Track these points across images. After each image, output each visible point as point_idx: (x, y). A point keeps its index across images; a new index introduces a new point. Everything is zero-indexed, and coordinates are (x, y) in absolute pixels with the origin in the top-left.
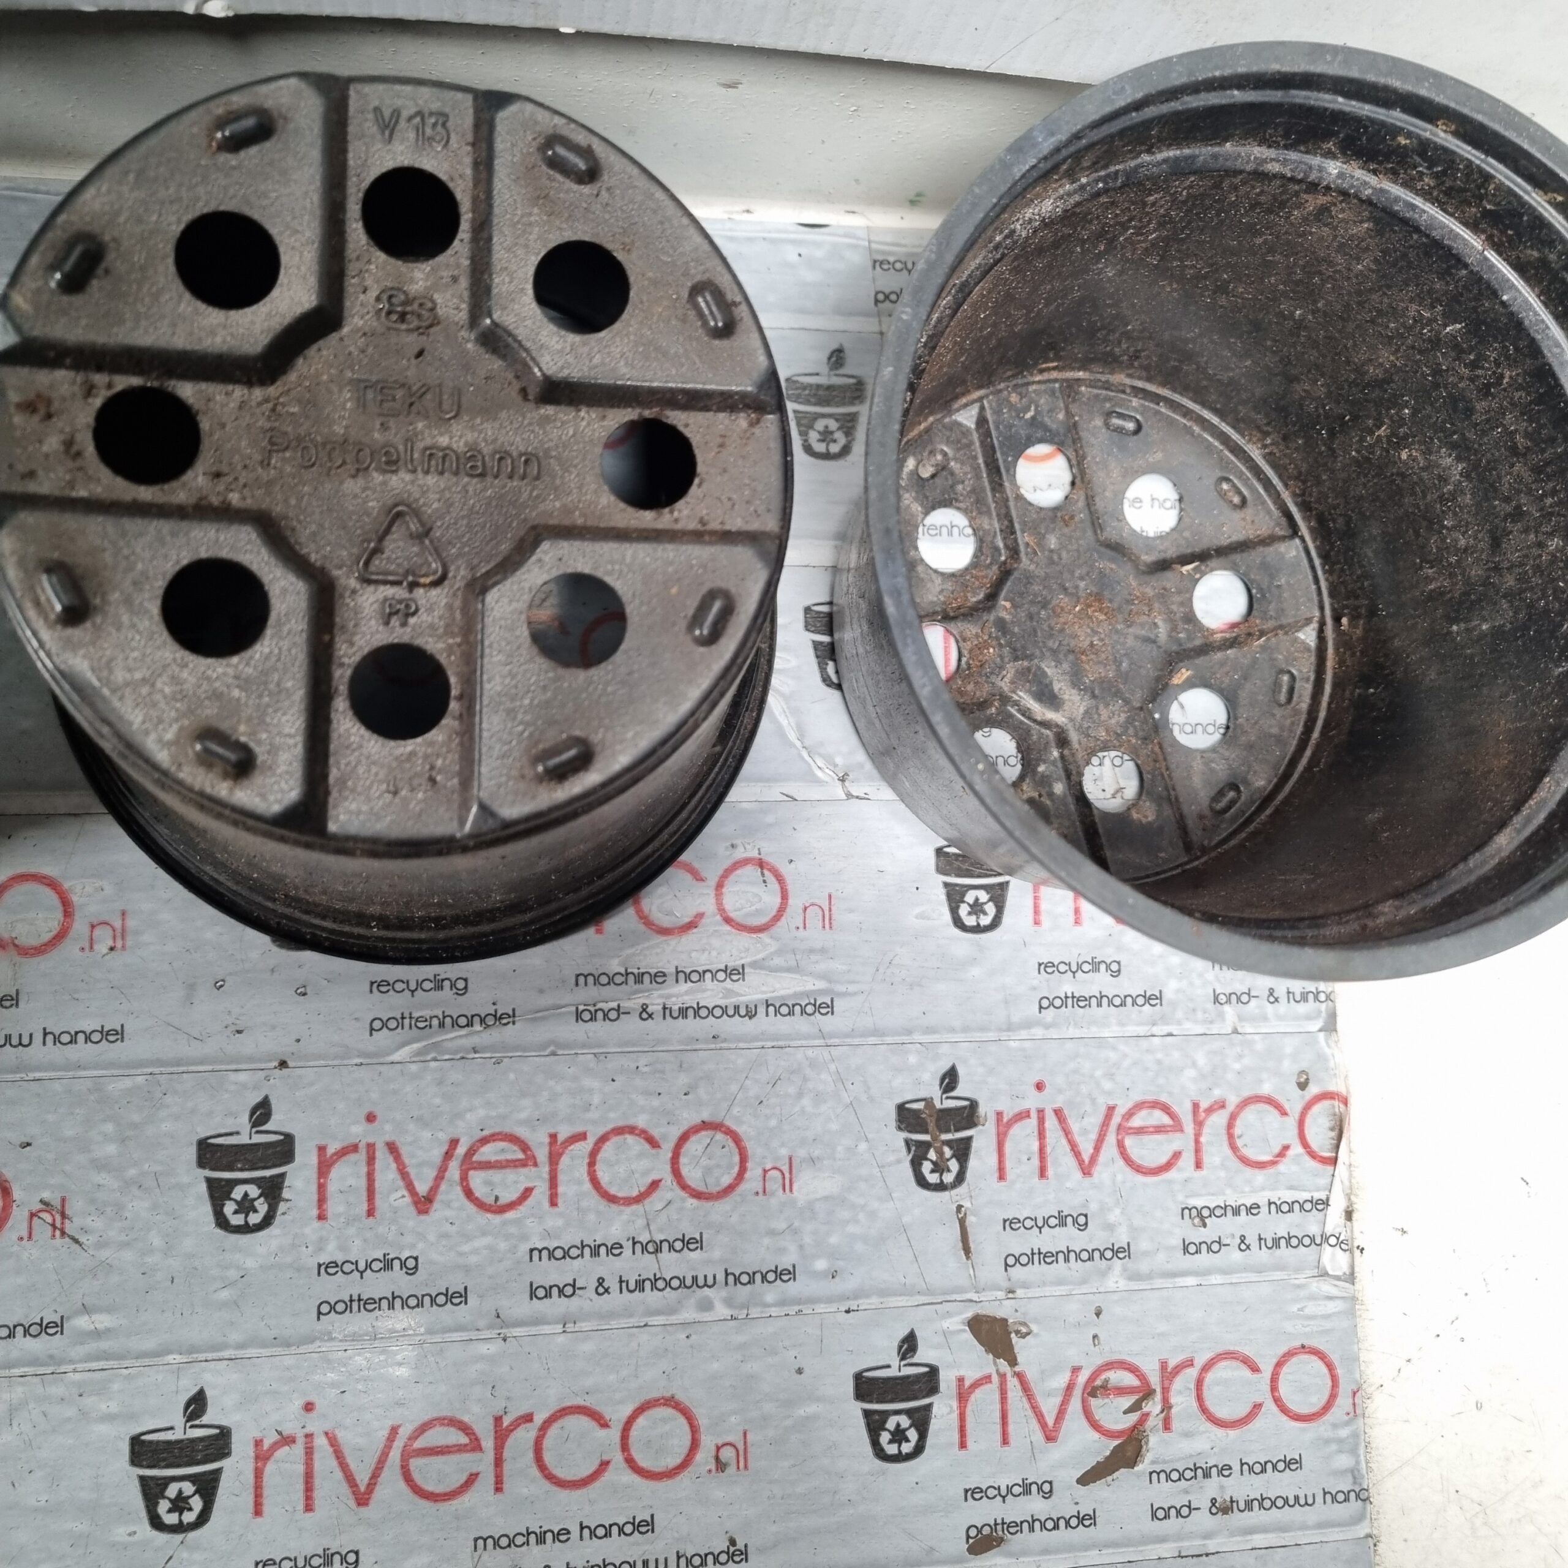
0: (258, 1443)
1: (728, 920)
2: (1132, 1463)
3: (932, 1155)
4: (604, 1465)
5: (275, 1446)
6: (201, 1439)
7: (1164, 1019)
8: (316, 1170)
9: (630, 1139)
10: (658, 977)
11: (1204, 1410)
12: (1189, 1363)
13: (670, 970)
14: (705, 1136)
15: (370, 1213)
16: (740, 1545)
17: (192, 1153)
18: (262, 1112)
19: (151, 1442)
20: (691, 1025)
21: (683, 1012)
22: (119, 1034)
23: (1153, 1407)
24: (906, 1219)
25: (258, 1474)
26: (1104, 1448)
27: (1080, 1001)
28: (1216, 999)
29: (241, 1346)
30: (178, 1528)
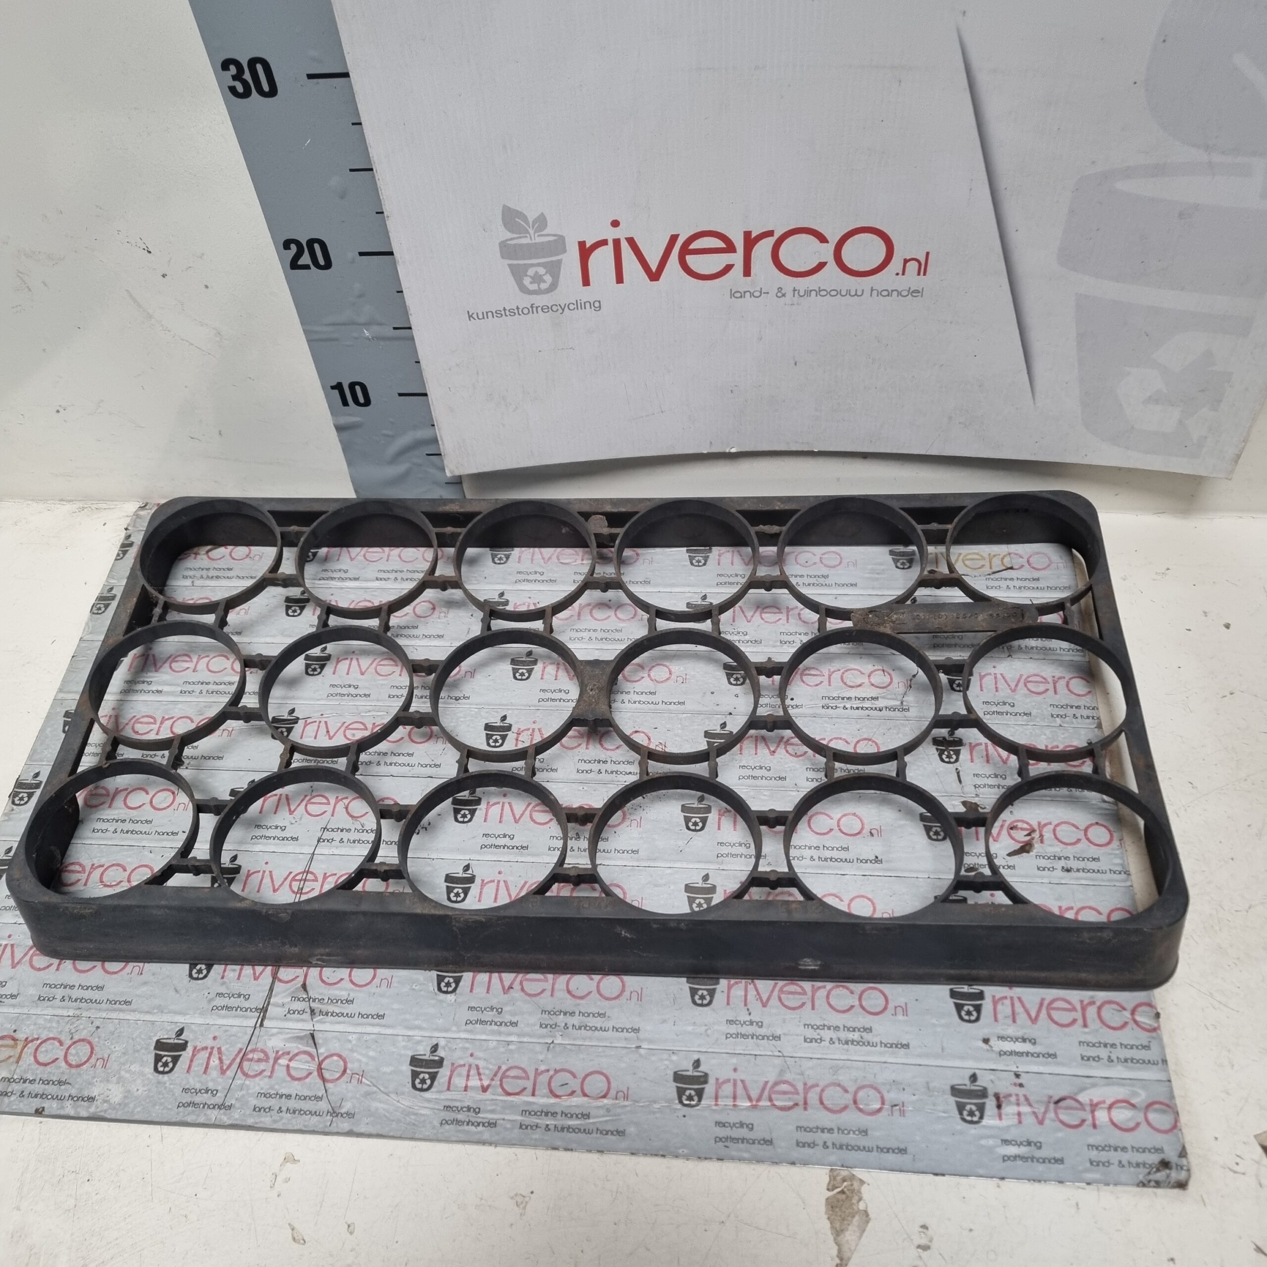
1: (873, 685)
2: (1028, 852)
3: (946, 753)
4: (831, 830)
6: (703, 808)
7: (1032, 721)
9: (840, 741)
10: (849, 698)
11: (1057, 838)
12: (1050, 823)
13: (853, 697)
14: (866, 742)
16: (879, 858)
17: (703, 734)
18: (724, 725)
19: (688, 807)
20: (860, 711)
21: (858, 708)
22: (684, 703)
23: (1036, 835)
24: (938, 771)
26: (1017, 846)
27: (998, 713)
28: (1052, 716)
30: (695, 830)
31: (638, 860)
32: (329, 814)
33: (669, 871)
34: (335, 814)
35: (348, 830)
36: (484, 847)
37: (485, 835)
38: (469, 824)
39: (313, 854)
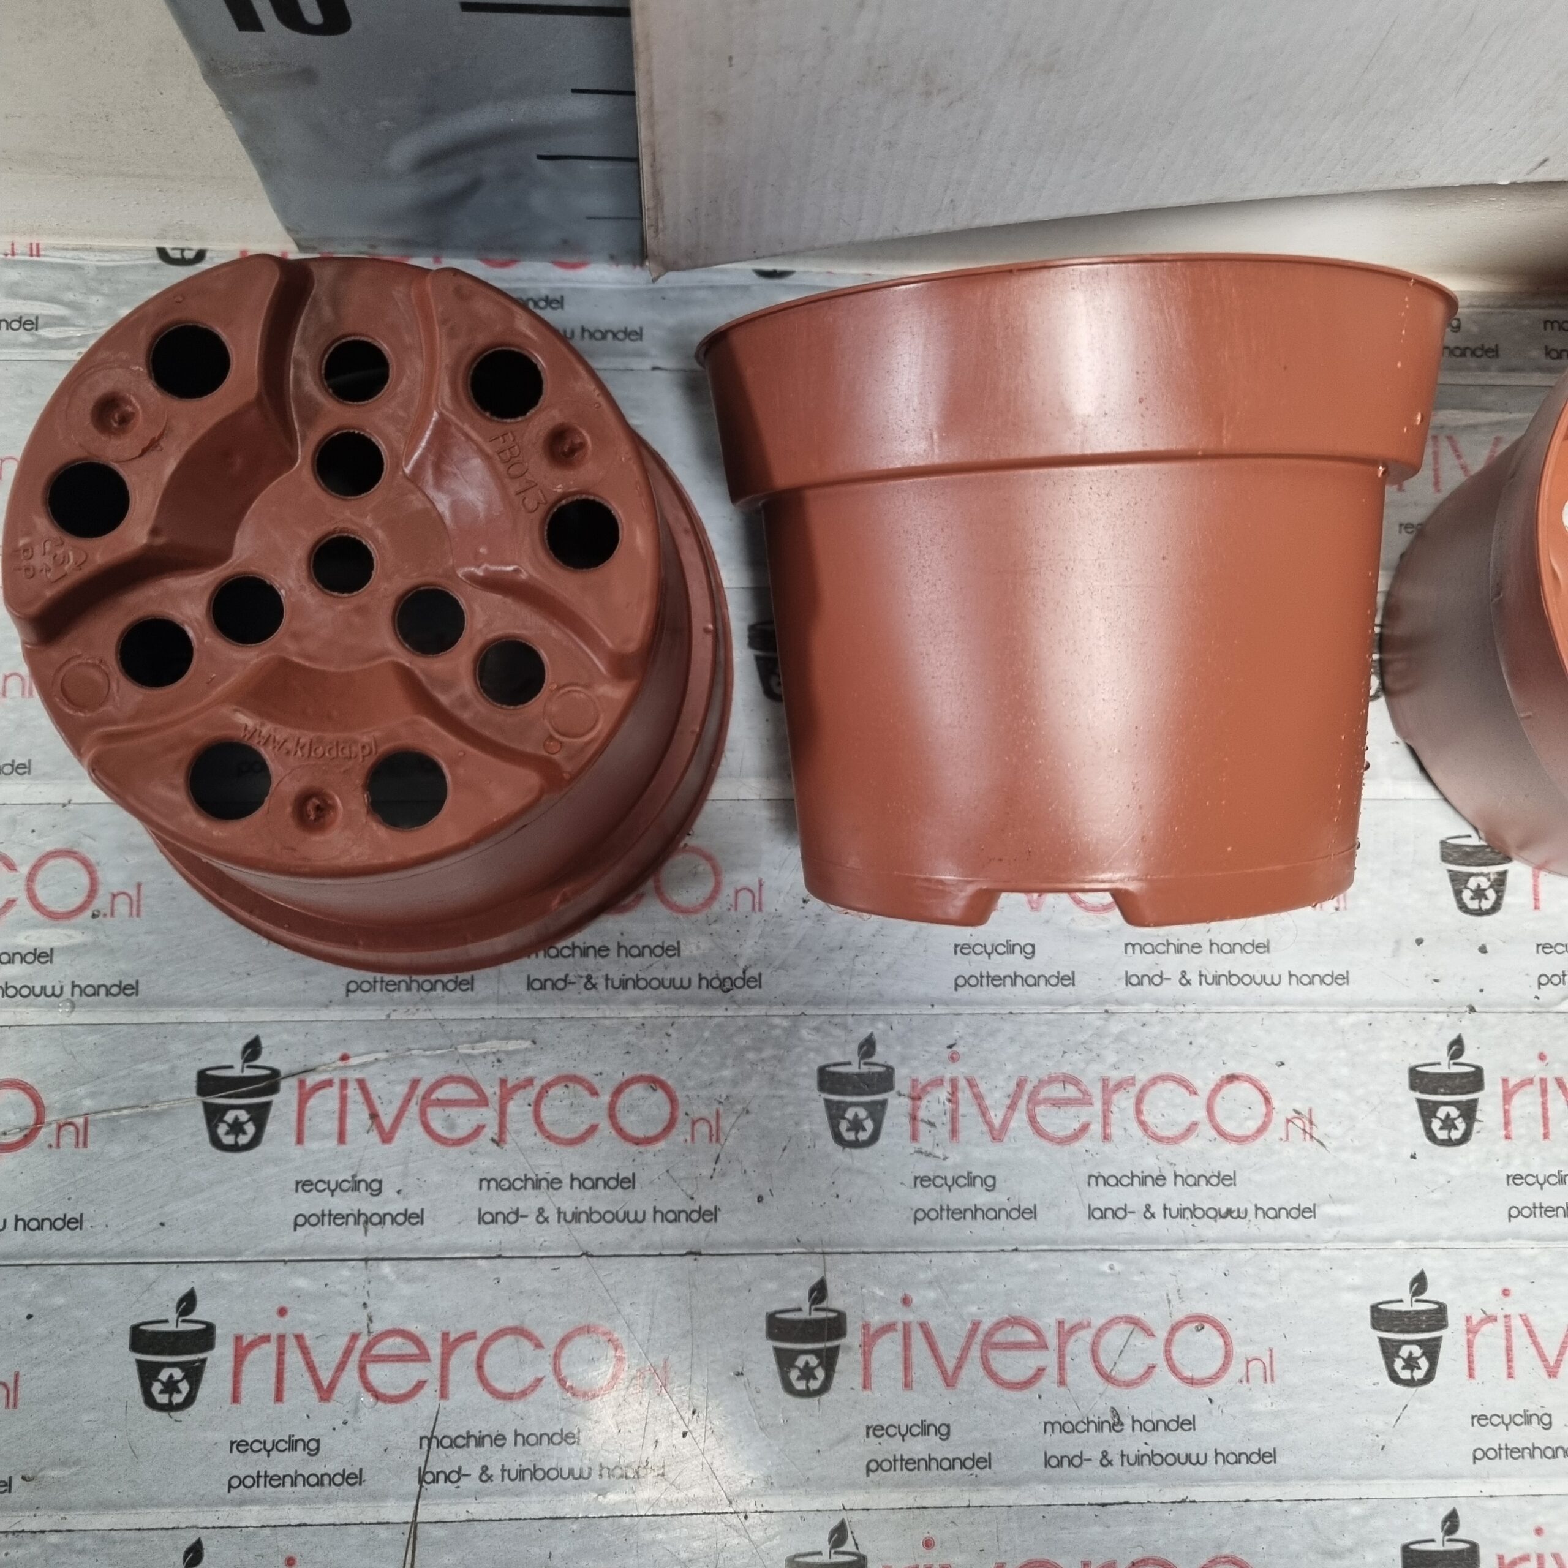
0: (1468, 1319)
5: (1482, 1322)
6: (1424, 1312)
8: (1501, 1098)
15: (1546, 1136)
17: (1405, 1078)
18: (1457, 1047)
19: (1386, 1311)
22: (1345, 978)
25: (1470, 1345)
29: (1451, 1239)
30: (1411, 1383)
31: (1279, 1479)
32: (431, 1390)
33: (1355, 1510)
34: (451, 1388)
35: (498, 1440)
36: (874, 1467)
37: (875, 1430)
38: (825, 1397)
39: (414, 1524)
